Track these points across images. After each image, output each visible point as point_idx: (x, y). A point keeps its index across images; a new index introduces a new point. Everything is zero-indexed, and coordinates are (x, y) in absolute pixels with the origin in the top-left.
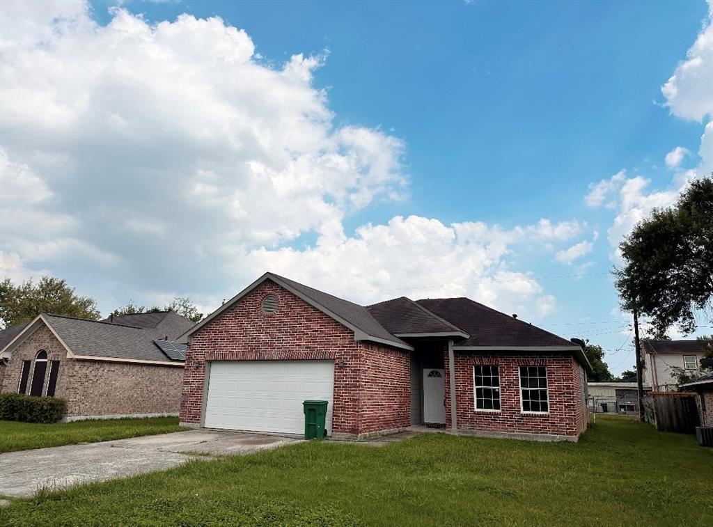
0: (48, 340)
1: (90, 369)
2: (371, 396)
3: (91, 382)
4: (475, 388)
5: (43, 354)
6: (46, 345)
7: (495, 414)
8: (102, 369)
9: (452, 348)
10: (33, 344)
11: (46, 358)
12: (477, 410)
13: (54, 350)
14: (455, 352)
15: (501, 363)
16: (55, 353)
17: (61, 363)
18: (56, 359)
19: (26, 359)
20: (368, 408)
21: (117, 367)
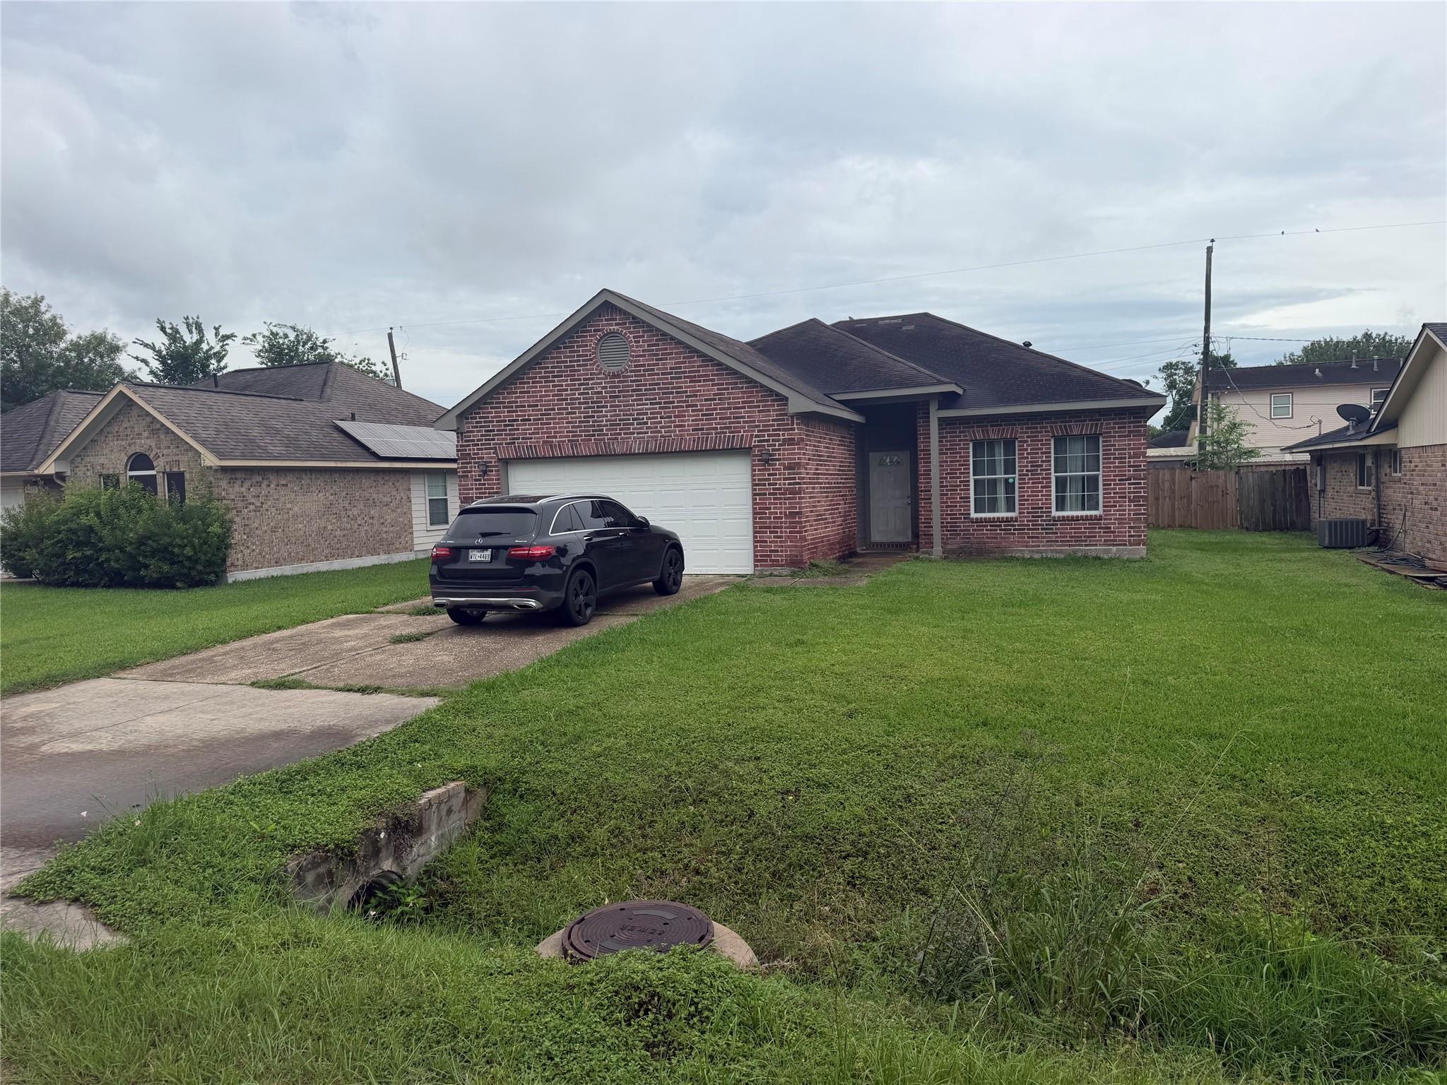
0: (146, 434)
1: (247, 485)
2: (814, 507)
3: (252, 507)
4: (972, 478)
5: (140, 461)
6: (144, 444)
7: (1008, 520)
8: (265, 483)
9: (935, 415)
10: (115, 444)
11: (153, 469)
12: (973, 515)
13: (165, 452)
14: (940, 419)
15: (1021, 433)
16: (169, 459)
17: (187, 476)
18: (175, 470)
19: (105, 472)
20: (811, 526)
21: (290, 477)
